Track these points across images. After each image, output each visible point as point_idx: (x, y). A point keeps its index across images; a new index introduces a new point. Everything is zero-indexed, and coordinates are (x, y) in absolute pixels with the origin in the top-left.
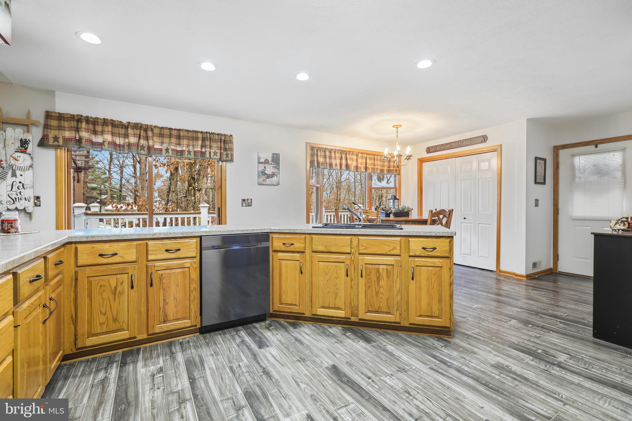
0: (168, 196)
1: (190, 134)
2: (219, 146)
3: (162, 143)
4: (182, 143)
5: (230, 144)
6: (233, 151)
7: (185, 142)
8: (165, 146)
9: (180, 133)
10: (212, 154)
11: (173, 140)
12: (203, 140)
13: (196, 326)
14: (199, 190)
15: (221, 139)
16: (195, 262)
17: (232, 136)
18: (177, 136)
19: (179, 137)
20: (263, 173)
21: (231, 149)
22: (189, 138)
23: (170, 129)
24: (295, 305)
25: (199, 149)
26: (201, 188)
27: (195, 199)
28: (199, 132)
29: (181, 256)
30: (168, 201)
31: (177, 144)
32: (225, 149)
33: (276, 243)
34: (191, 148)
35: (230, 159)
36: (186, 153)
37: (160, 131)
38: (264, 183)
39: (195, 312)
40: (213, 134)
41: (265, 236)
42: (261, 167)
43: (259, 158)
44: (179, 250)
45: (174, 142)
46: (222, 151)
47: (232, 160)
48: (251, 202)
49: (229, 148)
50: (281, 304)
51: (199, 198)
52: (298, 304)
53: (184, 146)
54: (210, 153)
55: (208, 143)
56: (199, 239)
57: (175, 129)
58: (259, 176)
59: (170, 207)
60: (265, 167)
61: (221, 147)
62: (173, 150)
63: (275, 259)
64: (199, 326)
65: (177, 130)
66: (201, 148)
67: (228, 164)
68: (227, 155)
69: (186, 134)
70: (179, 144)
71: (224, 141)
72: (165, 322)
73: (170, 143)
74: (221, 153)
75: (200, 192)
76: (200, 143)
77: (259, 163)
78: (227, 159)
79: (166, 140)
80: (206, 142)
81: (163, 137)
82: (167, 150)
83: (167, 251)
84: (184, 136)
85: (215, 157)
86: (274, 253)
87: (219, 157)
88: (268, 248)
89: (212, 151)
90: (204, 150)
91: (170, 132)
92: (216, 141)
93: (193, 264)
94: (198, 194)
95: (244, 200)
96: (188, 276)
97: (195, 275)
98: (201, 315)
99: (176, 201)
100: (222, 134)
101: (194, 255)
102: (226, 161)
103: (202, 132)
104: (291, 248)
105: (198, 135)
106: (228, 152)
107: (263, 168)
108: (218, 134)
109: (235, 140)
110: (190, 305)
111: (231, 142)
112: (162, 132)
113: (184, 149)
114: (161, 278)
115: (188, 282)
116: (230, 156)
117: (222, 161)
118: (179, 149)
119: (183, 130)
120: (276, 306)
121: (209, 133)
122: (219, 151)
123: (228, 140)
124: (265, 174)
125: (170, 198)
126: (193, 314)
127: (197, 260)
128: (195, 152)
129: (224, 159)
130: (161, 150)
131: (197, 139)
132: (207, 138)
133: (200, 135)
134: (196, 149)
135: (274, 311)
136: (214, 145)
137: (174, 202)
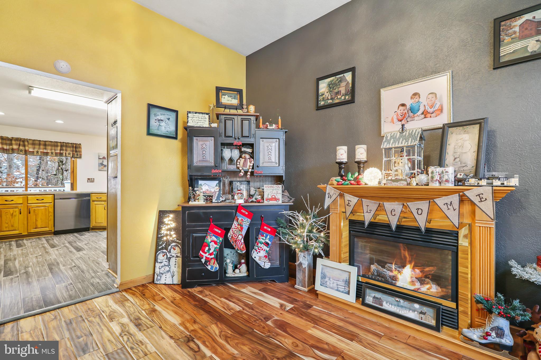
0: (38, 173)
1: (53, 144)
2: (72, 149)
3: (34, 148)
4: (47, 148)
5: (79, 149)
6: (81, 152)
7: (49, 148)
8: (36, 150)
9: (46, 143)
10: (67, 154)
11: (42, 147)
12: (61, 146)
13: (51, 231)
14: (66, 171)
15: (73, 146)
16: (51, 205)
17: (80, 144)
18: (44, 144)
19: (45, 145)
20: (102, 164)
21: (80, 152)
22: (51, 146)
23: (40, 141)
24: (102, 223)
25: (59, 152)
26: (68, 169)
27: (63, 177)
28: (59, 142)
29: (44, 202)
30: (38, 178)
31: (44, 149)
32: (76, 151)
33: (93, 197)
34: (53, 151)
35: (79, 156)
36: (50, 153)
37: (33, 142)
38: (102, 170)
39: (51, 225)
40: (68, 143)
41: (88, 195)
42: (101, 161)
43: (99, 156)
44: (43, 199)
45: (42, 148)
46: (74, 153)
47: (80, 157)
48: (94, 180)
49: (79, 151)
50: (96, 223)
51: (66, 176)
52: (103, 222)
53: (49, 150)
54: (66, 153)
55: (64, 148)
56: (53, 195)
57: (43, 141)
58: (99, 166)
59: (40, 183)
60: (103, 161)
61: (73, 150)
62: (41, 152)
63: (93, 204)
64: (53, 231)
65: (44, 141)
66: (60, 151)
67: (78, 160)
68: (77, 155)
69: (50, 143)
70: (46, 149)
71: (75, 147)
72: (36, 228)
73: (39, 148)
74: (73, 154)
75: (68, 172)
76: (59, 148)
77: (99, 159)
78: (77, 156)
79: (37, 147)
80: (63, 147)
81: (35, 145)
82: (37, 152)
83: (37, 200)
84: (48, 145)
85: (69, 156)
86: (93, 202)
87: (72, 156)
88: (90, 200)
89: (67, 152)
90: (62, 152)
91: (39, 142)
92: (70, 147)
93: (50, 205)
94: (65, 173)
95: (89, 179)
96: (48, 210)
97: (51, 210)
98: (54, 226)
99: (46, 178)
100: (74, 143)
101: (51, 202)
102: (77, 158)
103: (60, 142)
104: (101, 200)
105: (58, 144)
106: (78, 153)
107: (102, 162)
108: (71, 143)
109: (82, 146)
110: (48, 222)
111: (80, 148)
112: (34, 143)
113: (49, 151)
114: (34, 210)
115: (47, 212)
116: (79, 155)
117: (74, 158)
118: (45, 151)
119: (48, 141)
120: (93, 224)
121: (65, 143)
122: (72, 152)
123: (78, 146)
124: (103, 165)
125: (40, 175)
126: (50, 226)
127: (52, 204)
128: (56, 153)
129: (76, 156)
130: (33, 152)
131: (57, 146)
132: (64, 145)
133: (59, 144)
134: (57, 152)
135: (93, 226)
136: (69, 149)
137: (44, 179)
